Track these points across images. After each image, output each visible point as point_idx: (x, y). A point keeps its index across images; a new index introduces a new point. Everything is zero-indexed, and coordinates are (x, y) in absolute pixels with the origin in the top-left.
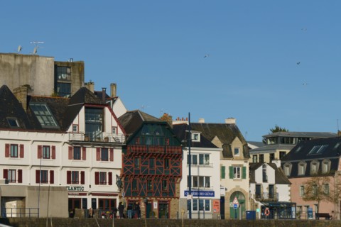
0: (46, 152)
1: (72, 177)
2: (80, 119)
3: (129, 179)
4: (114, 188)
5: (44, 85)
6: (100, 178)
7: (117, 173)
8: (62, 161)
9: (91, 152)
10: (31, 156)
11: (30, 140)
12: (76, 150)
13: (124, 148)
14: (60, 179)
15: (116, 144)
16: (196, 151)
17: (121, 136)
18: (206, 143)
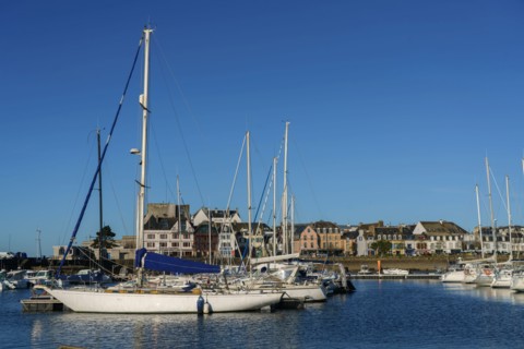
0: (162, 236)
1: (175, 244)
2: (176, 225)
3: (197, 245)
4: (191, 248)
5: (171, 213)
6: (186, 244)
7: (192, 243)
8: (170, 239)
9: (181, 236)
10: (157, 238)
11: (157, 233)
12: (175, 236)
13: (194, 233)
14: (169, 245)
15: (191, 233)
16: (225, 234)
17: (192, 230)
18: (229, 231)
